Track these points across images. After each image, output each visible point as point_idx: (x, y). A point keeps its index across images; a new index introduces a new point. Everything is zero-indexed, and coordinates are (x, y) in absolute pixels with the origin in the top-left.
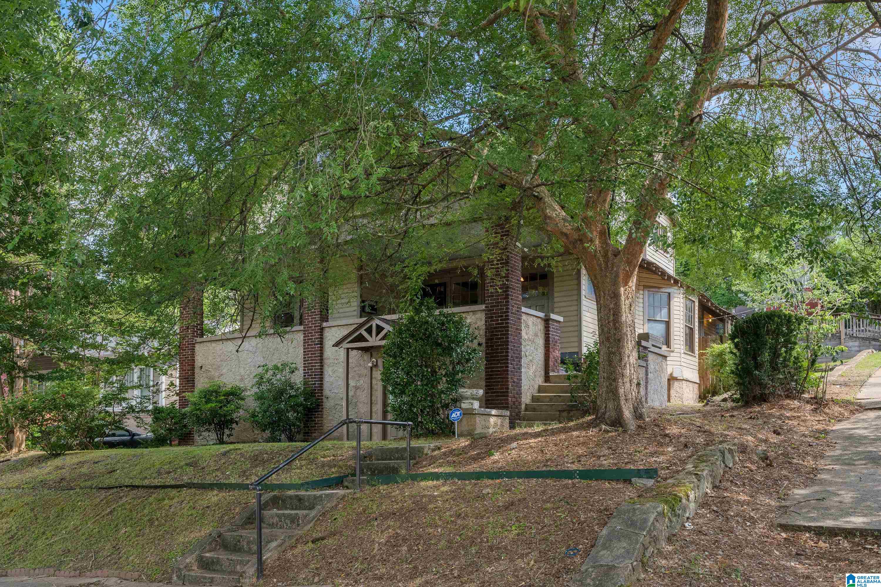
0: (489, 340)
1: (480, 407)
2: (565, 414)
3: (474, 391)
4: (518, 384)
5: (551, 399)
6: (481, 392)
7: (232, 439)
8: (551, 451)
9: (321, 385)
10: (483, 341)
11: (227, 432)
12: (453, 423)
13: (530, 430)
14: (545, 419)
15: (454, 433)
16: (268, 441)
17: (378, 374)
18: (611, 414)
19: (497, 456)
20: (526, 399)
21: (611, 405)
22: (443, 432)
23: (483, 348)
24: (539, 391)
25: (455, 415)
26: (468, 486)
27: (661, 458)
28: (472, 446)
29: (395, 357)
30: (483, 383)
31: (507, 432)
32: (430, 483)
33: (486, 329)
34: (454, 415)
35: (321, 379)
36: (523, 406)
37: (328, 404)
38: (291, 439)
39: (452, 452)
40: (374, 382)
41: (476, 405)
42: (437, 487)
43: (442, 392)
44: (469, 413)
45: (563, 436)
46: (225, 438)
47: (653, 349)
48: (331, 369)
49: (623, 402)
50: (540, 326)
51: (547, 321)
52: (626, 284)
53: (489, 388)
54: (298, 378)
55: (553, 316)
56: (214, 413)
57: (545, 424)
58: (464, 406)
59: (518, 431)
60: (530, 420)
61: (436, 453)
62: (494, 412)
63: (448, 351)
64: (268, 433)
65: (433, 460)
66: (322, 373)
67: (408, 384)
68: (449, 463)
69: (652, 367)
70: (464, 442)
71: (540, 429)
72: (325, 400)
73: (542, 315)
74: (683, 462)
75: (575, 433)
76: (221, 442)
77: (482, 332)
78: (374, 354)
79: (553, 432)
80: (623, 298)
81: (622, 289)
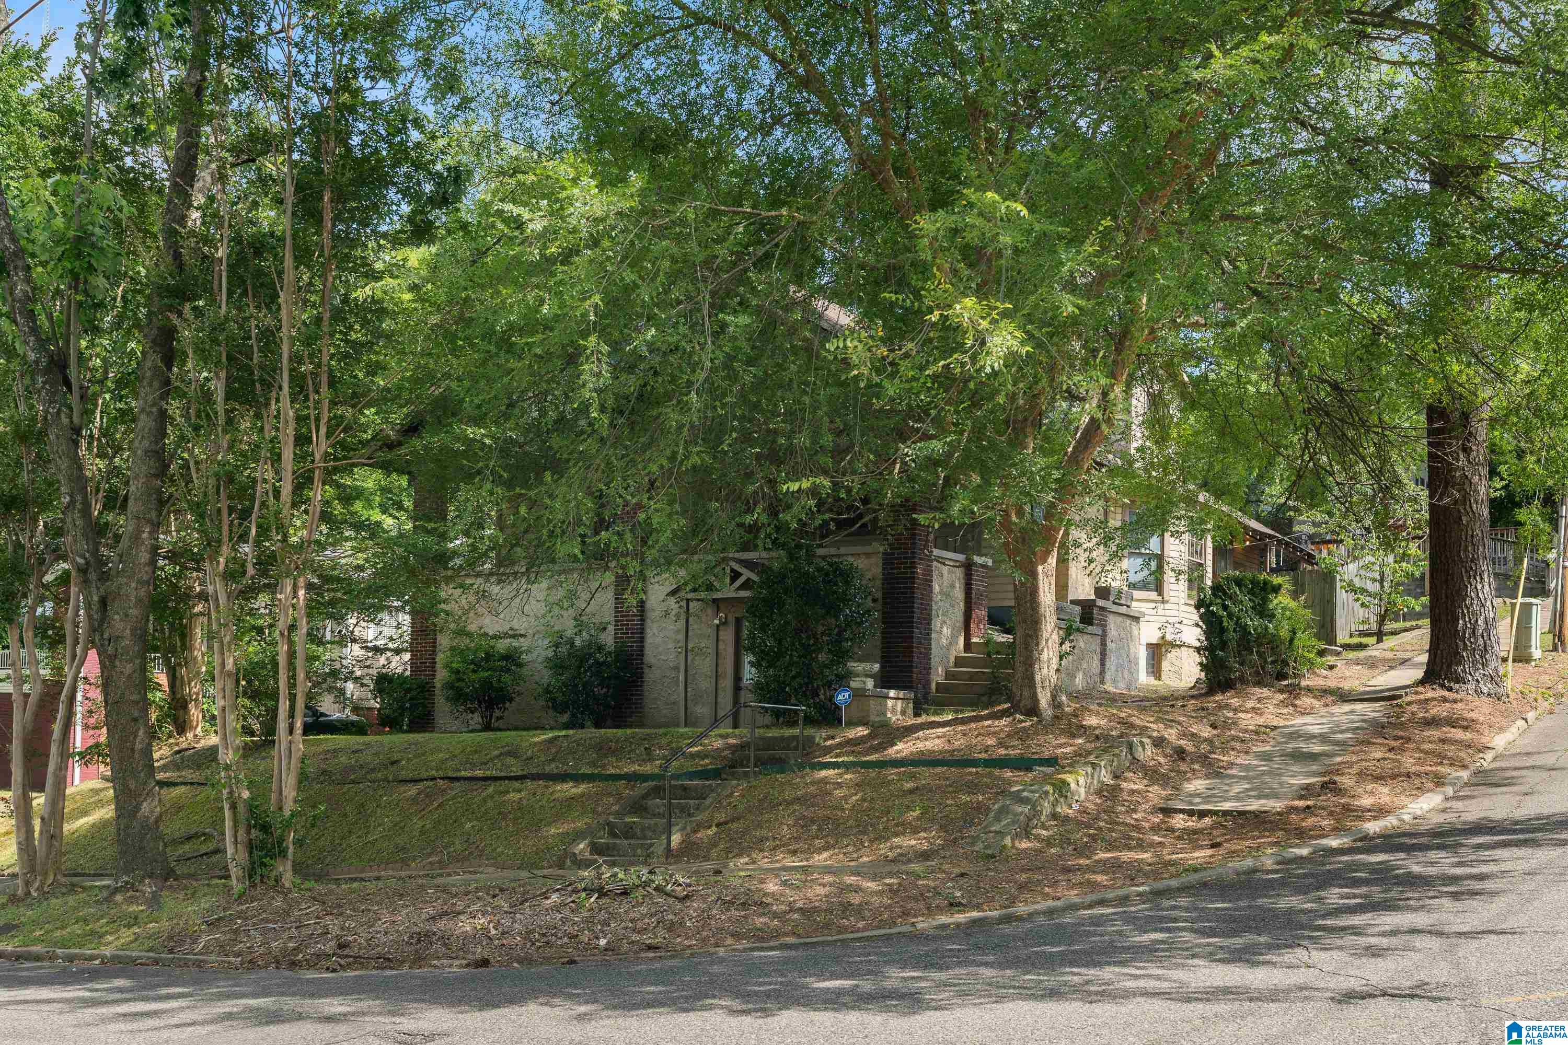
0: (886, 595)
1: (875, 686)
2: (985, 699)
3: (868, 666)
4: (927, 655)
5: (972, 676)
6: (876, 667)
7: (501, 724)
8: (960, 742)
9: (641, 649)
10: (879, 595)
11: (497, 713)
12: (840, 709)
13: (937, 719)
14: (960, 704)
15: (840, 721)
16: (566, 726)
17: (728, 635)
18: (1026, 703)
19: (900, 746)
20: (938, 675)
21: (1026, 693)
22: (825, 719)
23: (879, 606)
24: (956, 665)
25: (842, 697)
26: (873, 773)
27: (1068, 750)
28: (871, 736)
29: (761, 617)
30: (878, 653)
31: (911, 721)
32: (831, 772)
33: (885, 579)
34: (840, 697)
35: (642, 640)
36: (933, 686)
37: (651, 676)
38: (598, 725)
39: (849, 742)
40: (721, 646)
41: (870, 683)
42: (841, 775)
43: (826, 666)
44: (859, 694)
45: (973, 725)
46: (494, 724)
47: (1115, 608)
48: (655, 625)
49: (1039, 690)
50: (959, 573)
51: (968, 567)
52: (1044, 561)
53: (885, 661)
54: (608, 639)
55: (978, 559)
56: (486, 684)
57: (956, 712)
58: (853, 684)
59: (923, 719)
60: (941, 704)
61: (829, 743)
62: (892, 693)
63: (832, 609)
64: (565, 718)
65: (828, 750)
66: (642, 631)
67: (779, 655)
68: (848, 754)
69: (1114, 633)
70: (862, 731)
71: (950, 717)
72: (646, 670)
73: (961, 557)
74: (1089, 753)
75: (987, 723)
76: (487, 728)
77: (878, 583)
78: (722, 606)
79: (963, 721)
80: (1041, 577)
81: (1040, 568)
